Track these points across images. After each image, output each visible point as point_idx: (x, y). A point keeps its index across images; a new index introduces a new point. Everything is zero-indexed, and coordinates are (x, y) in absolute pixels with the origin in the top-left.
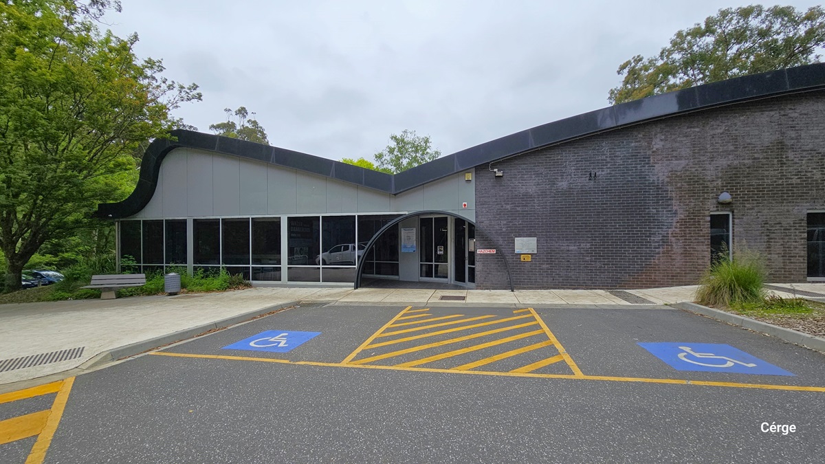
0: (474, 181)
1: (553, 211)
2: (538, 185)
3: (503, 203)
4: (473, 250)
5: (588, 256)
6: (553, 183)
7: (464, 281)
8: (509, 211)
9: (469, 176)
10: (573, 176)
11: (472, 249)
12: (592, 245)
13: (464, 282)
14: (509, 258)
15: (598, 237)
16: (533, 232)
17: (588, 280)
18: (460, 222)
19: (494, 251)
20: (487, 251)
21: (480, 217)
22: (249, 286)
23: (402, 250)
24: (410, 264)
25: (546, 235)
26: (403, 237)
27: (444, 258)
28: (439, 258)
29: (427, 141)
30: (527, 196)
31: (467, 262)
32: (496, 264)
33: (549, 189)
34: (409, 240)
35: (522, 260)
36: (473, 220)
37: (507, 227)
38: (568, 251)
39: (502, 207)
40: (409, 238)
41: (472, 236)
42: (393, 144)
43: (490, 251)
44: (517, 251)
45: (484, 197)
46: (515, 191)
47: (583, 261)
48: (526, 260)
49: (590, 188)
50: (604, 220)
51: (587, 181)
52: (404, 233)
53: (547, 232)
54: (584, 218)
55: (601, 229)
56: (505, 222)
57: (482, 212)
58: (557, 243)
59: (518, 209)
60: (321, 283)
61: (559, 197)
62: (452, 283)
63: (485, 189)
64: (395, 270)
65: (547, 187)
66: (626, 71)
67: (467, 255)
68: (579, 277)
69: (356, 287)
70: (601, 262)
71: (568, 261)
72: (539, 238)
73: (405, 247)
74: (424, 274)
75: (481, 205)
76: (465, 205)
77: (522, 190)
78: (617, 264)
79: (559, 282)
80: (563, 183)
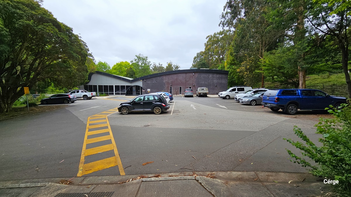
1: (152, 85)
3: (146, 84)
6: (152, 82)
9: (141, 81)
14: (147, 92)
15: (157, 89)
18: (141, 87)
19: (145, 91)
22: (109, 96)
23: (133, 90)
24: (135, 93)
27: (139, 92)
29: (147, 58)
30: (149, 84)
31: (142, 92)
34: (134, 89)
36: (142, 86)
41: (143, 89)
42: (136, 58)
49: (157, 83)
52: (133, 88)
53: (151, 88)
56: (146, 87)
57: (144, 86)
58: (153, 90)
60: (120, 95)
63: (144, 82)
64: (132, 93)
66: (208, 38)
76: (141, 84)
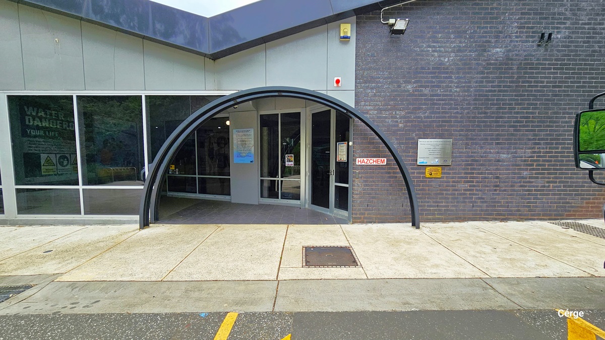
0: (353, 41)
1: (480, 95)
2: (459, 51)
3: (401, 81)
4: (344, 159)
5: (527, 170)
6: (483, 48)
7: (326, 205)
8: (410, 95)
9: (347, 29)
10: (514, 38)
11: (343, 157)
12: (534, 152)
13: (328, 207)
15: (542, 139)
16: (447, 130)
17: (524, 206)
19: (382, 161)
20: (372, 161)
21: (363, 103)
23: (234, 160)
25: (467, 135)
26: (235, 142)
27: (294, 172)
28: (286, 172)
30: (440, 69)
31: (332, 178)
32: (387, 182)
33: (475, 60)
34: (244, 145)
35: (427, 175)
37: (406, 122)
38: (499, 161)
39: (399, 86)
40: (243, 143)
41: (343, 136)
43: (377, 161)
44: (420, 161)
45: (370, 69)
46: (421, 60)
47: (519, 178)
48: (433, 176)
49: (538, 60)
50: (555, 113)
51: (535, 48)
53: (467, 130)
54: (525, 109)
55: (549, 126)
56: (403, 113)
57: (367, 95)
58: (482, 148)
59: (426, 91)
60: (82, 216)
61: (491, 73)
62: (307, 206)
63: (373, 56)
64: (224, 187)
65: (473, 54)
67: (333, 167)
68: (512, 202)
69: (145, 224)
70: (544, 178)
71: (497, 178)
72: (456, 139)
73: (239, 156)
74: (266, 193)
75: (365, 82)
76: (338, 82)
77: (434, 58)
78: (567, 182)
79: (482, 210)
80: (498, 50)
